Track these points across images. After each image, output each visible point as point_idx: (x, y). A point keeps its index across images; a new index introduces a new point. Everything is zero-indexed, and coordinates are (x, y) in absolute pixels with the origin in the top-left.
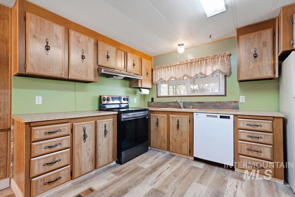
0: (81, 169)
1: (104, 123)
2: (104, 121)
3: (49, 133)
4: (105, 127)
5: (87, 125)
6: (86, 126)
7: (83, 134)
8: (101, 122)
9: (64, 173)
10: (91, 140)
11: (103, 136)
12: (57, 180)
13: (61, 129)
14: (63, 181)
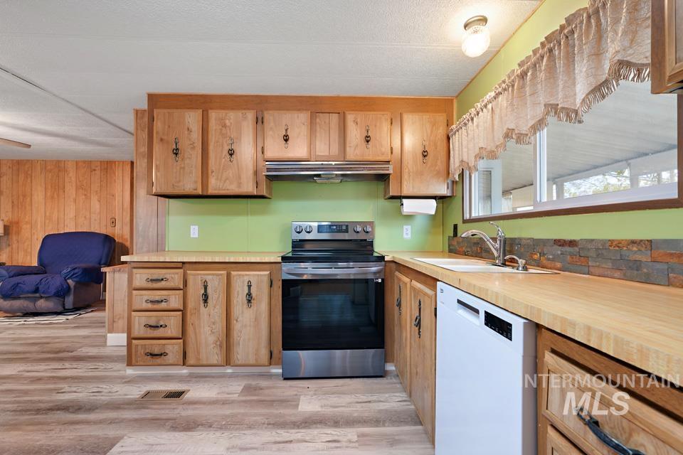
0: (199, 353)
1: (246, 279)
2: (247, 275)
3: (152, 280)
4: (249, 287)
5: (211, 277)
6: (208, 278)
7: (203, 291)
8: (240, 275)
9: (173, 349)
10: (218, 307)
11: (243, 304)
12: (161, 355)
13: (168, 276)
14: (171, 362)
